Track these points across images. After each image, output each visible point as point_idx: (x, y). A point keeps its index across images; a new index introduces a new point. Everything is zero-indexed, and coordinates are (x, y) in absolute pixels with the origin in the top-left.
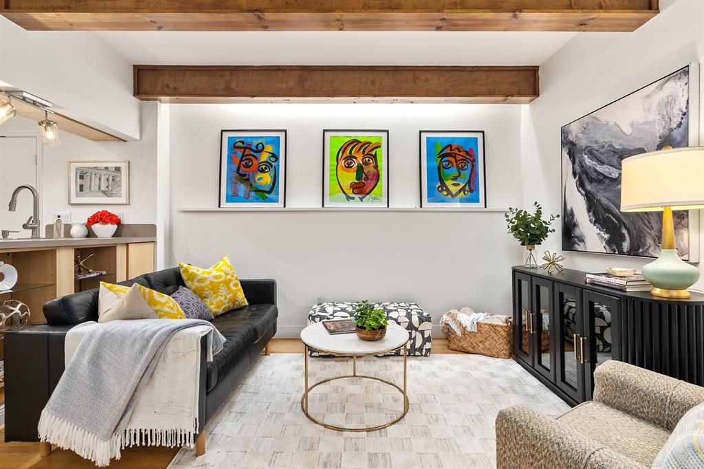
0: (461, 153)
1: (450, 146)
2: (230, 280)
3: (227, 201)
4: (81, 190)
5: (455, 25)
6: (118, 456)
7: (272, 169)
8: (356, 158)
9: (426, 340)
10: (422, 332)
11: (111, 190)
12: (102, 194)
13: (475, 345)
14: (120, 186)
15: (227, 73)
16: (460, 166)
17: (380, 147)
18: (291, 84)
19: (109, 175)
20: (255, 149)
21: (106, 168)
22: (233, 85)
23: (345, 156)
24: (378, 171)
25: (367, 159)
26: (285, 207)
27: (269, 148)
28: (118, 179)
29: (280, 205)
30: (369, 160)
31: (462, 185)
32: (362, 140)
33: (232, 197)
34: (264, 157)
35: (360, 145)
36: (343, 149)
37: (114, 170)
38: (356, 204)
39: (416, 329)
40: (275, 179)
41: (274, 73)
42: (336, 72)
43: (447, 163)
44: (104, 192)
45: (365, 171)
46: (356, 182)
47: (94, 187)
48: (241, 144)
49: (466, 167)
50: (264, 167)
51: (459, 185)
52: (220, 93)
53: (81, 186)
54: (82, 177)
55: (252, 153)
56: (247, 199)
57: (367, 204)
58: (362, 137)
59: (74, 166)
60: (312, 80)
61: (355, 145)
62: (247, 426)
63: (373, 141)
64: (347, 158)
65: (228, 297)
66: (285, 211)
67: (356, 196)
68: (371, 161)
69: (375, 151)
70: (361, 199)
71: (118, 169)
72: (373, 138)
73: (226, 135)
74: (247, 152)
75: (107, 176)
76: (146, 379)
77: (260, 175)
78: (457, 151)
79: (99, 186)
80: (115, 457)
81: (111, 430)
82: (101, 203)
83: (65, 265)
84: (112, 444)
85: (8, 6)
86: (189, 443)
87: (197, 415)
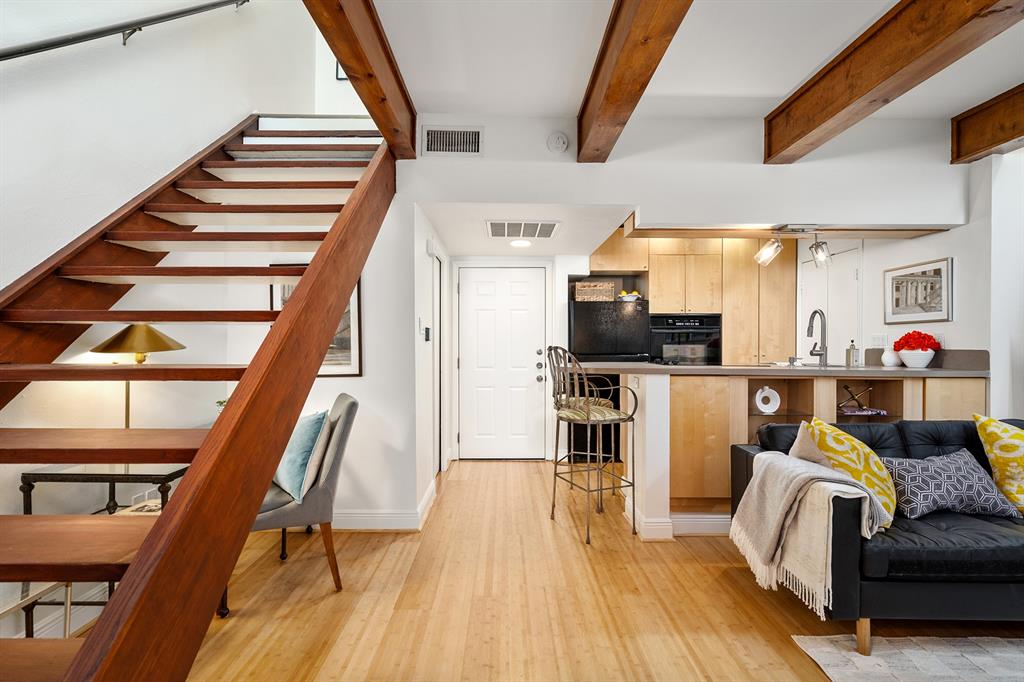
4: (897, 305)
6: (775, 588)
11: (930, 303)
12: (918, 308)
14: (940, 295)
19: (927, 282)
21: (924, 273)
28: (937, 286)
37: (932, 274)
44: (921, 306)
47: (911, 301)
53: (897, 300)
54: (898, 289)
59: (890, 276)
71: (937, 272)
75: (924, 284)
76: (789, 520)
79: (916, 299)
80: (771, 588)
81: (772, 559)
82: (918, 321)
83: (825, 397)
84: (770, 573)
85: (770, 154)
86: (821, 614)
87: (830, 586)
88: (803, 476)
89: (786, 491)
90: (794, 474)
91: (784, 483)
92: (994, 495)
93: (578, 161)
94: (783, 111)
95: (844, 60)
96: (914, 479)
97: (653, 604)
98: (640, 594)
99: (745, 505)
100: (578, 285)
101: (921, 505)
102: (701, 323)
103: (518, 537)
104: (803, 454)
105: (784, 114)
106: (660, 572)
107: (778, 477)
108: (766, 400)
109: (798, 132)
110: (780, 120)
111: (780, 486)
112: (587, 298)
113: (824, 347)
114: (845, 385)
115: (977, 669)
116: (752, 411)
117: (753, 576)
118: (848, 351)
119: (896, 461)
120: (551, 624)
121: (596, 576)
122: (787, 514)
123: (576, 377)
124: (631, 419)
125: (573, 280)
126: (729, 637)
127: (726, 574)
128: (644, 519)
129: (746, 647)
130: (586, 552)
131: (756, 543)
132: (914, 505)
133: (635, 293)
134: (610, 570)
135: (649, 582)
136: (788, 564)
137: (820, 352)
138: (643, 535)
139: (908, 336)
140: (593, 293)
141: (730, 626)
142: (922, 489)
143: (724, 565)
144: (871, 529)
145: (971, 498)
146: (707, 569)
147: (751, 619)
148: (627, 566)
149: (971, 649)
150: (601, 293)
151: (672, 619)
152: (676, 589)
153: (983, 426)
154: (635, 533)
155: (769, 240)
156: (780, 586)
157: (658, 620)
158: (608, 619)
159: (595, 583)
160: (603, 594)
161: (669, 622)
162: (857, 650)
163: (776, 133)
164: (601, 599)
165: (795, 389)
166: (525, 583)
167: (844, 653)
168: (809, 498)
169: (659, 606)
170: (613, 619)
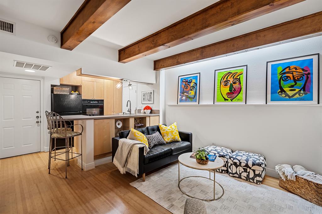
0: (297, 71)
1: (289, 67)
2: (173, 131)
3: (180, 102)
4: (144, 100)
5: (239, 21)
6: (125, 173)
7: (195, 89)
8: (229, 81)
9: (256, 175)
10: (254, 171)
12: (148, 101)
13: (295, 189)
14: (151, 98)
15: (177, 57)
16: (296, 78)
17: (242, 74)
18: (198, 55)
19: (149, 95)
20: (189, 82)
21: (149, 93)
22: (179, 60)
23: (224, 80)
24: (241, 86)
25: (235, 81)
26: (199, 104)
27: (194, 81)
28: (151, 96)
29: (197, 103)
30: (236, 81)
31: (297, 90)
32: (233, 72)
33: (181, 100)
34: (192, 84)
35: (232, 74)
36: (223, 78)
38: (229, 103)
39: (250, 168)
40: (196, 93)
41: (192, 53)
42: (216, 45)
43: (286, 78)
45: (234, 87)
46: (229, 92)
47: (146, 99)
48: (184, 80)
49: (302, 79)
50: (192, 88)
51: (295, 90)
52: (175, 64)
53: (144, 98)
54: (144, 96)
55: (188, 83)
56: (186, 100)
57: (235, 103)
58: (233, 71)
59: (143, 93)
60: (206, 51)
61: (229, 75)
62: (160, 180)
63: (239, 72)
64: (225, 81)
65: (172, 137)
66: (199, 106)
67: (229, 99)
68: (237, 82)
69: (239, 76)
70: (232, 100)
71: (151, 93)
72: (238, 70)
73: (180, 78)
74: (187, 83)
76: (129, 155)
77: (190, 92)
78: (294, 70)
80: (124, 173)
81: (124, 166)
82: (148, 103)
83: (132, 122)
84: (124, 170)
85: (120, 60)
86: (136, 176)
87: (138, 169)
88: (132, 144)
89: (128, 148)
90: (130, 144)
91: (128, 146)
92: (163, 140)
93: (61, 48)
94: (123, 50)
95: (137, 43)
96: (150, 140)
97: (92, 190)
98: (88, 188)
99: (117, 154)
100: (55, 88)
101: (152, 145)
102: (98, 102)
103: (35, 185)
104: (130, 138)
105: (123, 51)
106: (93, 179)
107: (126, 145)
108: (119, 124)
109: (127, 57)
110: (123, 52)
111: (126, 147)
112: (58, 93)
113: (130, 110)
114: (136, 119)
115: (162, 176)
116: (116, 127)
117: (120, 172)
118: (135, 110)
119: (147, 136)
120: (58, 212)
121: (72, 188)
122: (128, 154)
123: (61, 123)
124: (81, 134)
125: (53, 86)
126: (115, 190)
127: (111, 173)
128: (86, 164)
129: (120, 191)
130: (66, 181)
131: (120, 163)
132: (151, 145)
133: (77, 92)
134: (77, 184)
135: (90, 183)
136: (128, 166)
137: (130, 111)
138: (85, 170)
139: (146, 107)
140: (61, 91)
141: (115, 187)
142: (152, 141)
143: (110, 171)
144: (146, 153)
145: (159, 141)
146: (106, 174)
147: (120, 183)
148: (82, 181)
149: (160, 172)
150: (65, 91)
151: (99, 192)
152: (99, 183)
153: (160, 126)
154: (82, 169)
155: (119, 82)
156: (126, 172)
157: (96, 194)
158: (79, 200)
159: (72, 191)
160: (76, 193)
161: (98, 193)
162: (143, 181)
163: (121, 55)
164: (75, 195)
165: (125, 120)
166: (43, 201)
167: (140, 183)
168: (133, 149)
169: (95, 190)
170: (81, 200)
